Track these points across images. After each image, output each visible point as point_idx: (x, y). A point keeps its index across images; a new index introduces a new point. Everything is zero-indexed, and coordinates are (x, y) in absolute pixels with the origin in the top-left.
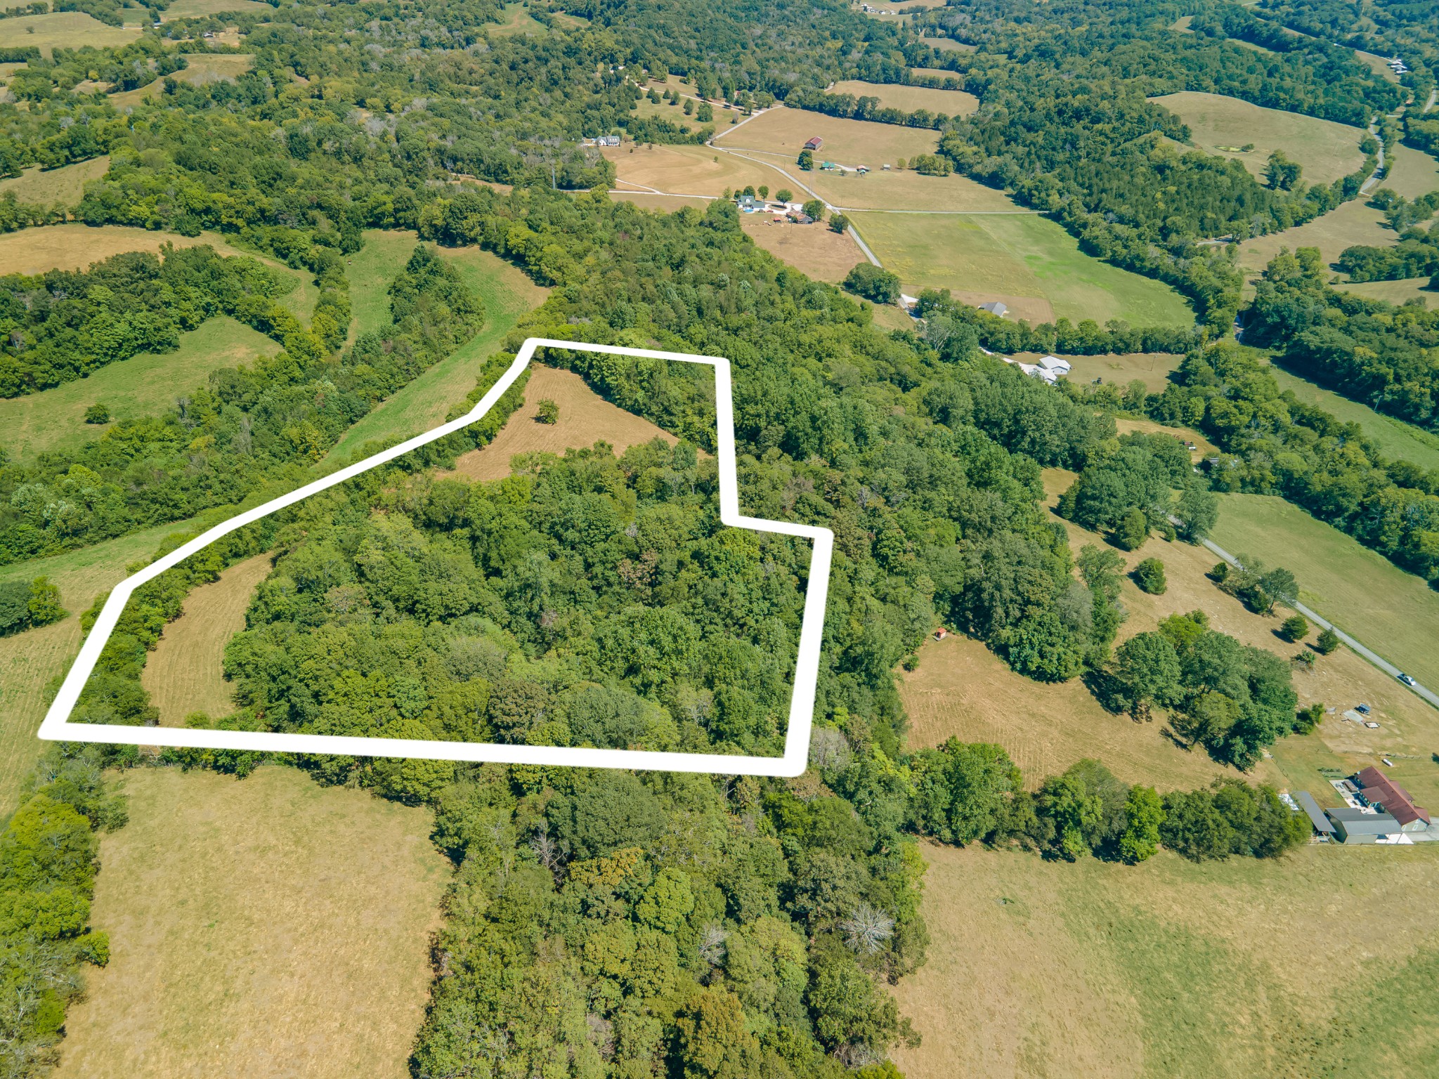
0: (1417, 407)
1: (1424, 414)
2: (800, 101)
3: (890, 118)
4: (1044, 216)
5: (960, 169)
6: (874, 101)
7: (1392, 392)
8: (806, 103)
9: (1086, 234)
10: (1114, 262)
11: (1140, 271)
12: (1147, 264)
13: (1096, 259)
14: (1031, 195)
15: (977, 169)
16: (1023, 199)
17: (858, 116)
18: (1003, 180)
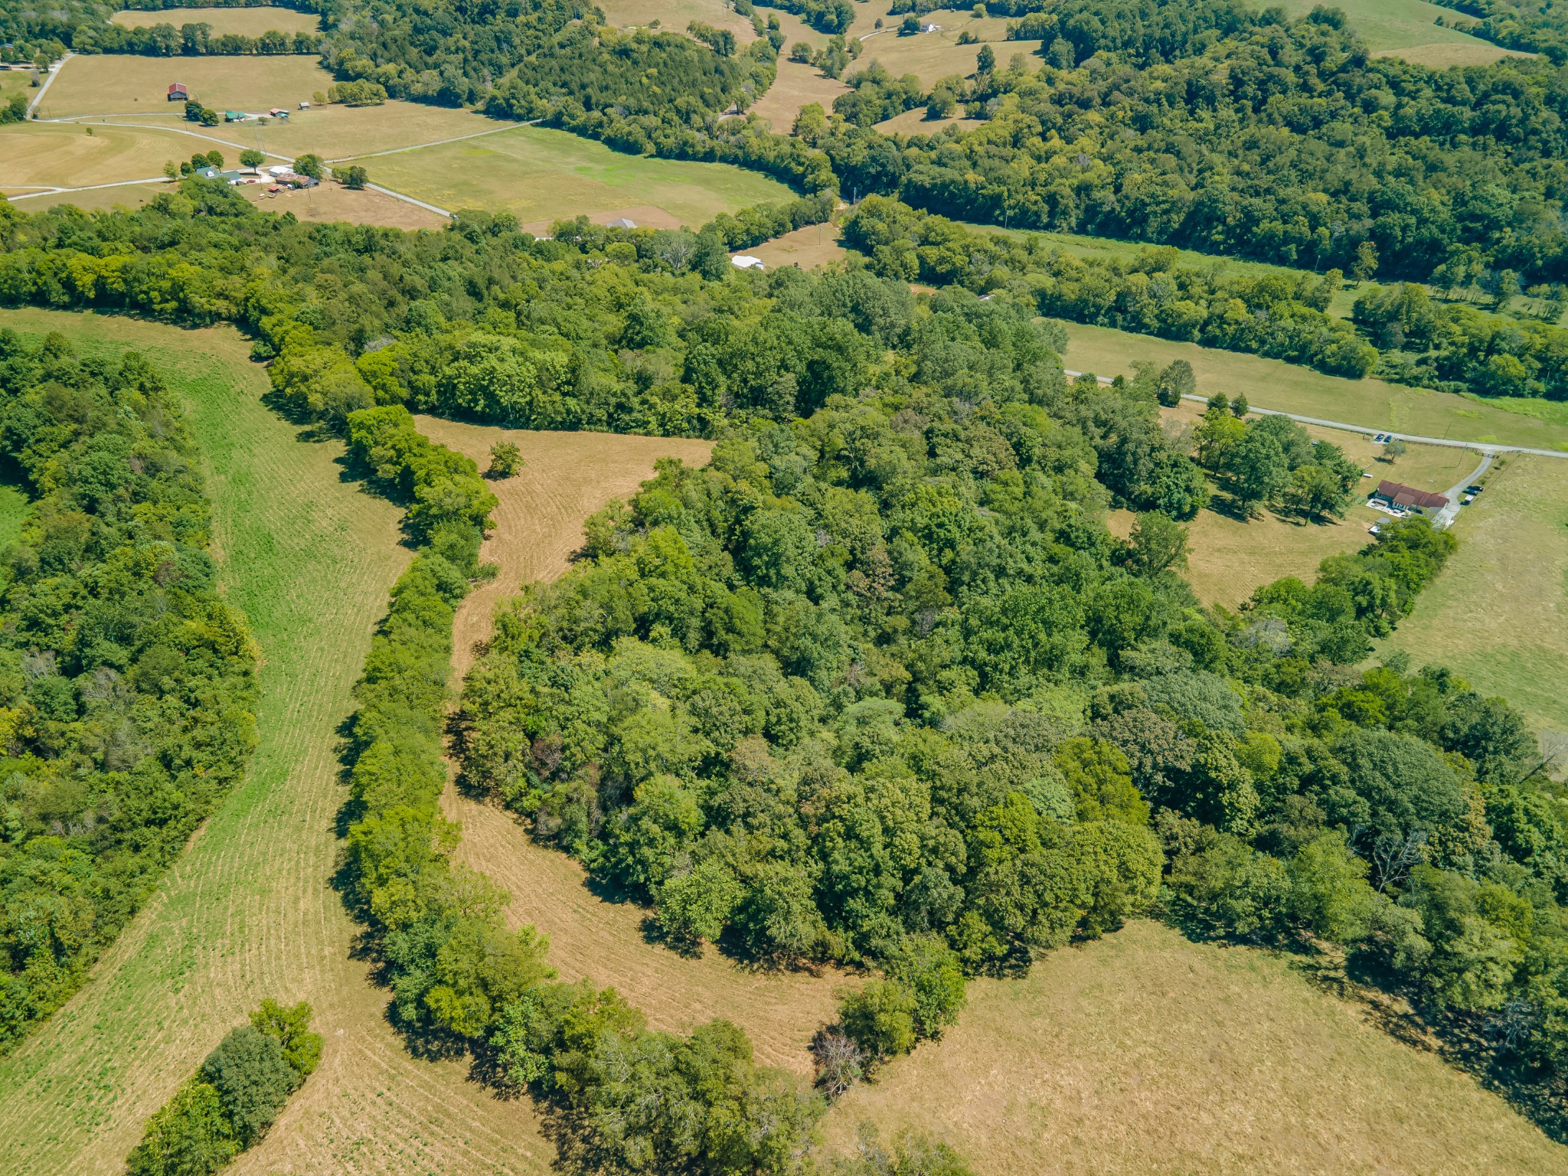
0: (1037, 214)
1: (1045, 219)
2: (96, 44)
3: (233, 47)
4: (537, 125)
5: (392, 93)
6: (203, 28)
7: (1010, 207)
8: (107, 44)
9: (608, 132)
10: (661, 153)
11: (695, 158)
12: (699, 148)
13: (640, 156)
14: (511, 106)
15: (417, 89)
16: (499, 111)
17: (189, 50)
18: (458, 96)
